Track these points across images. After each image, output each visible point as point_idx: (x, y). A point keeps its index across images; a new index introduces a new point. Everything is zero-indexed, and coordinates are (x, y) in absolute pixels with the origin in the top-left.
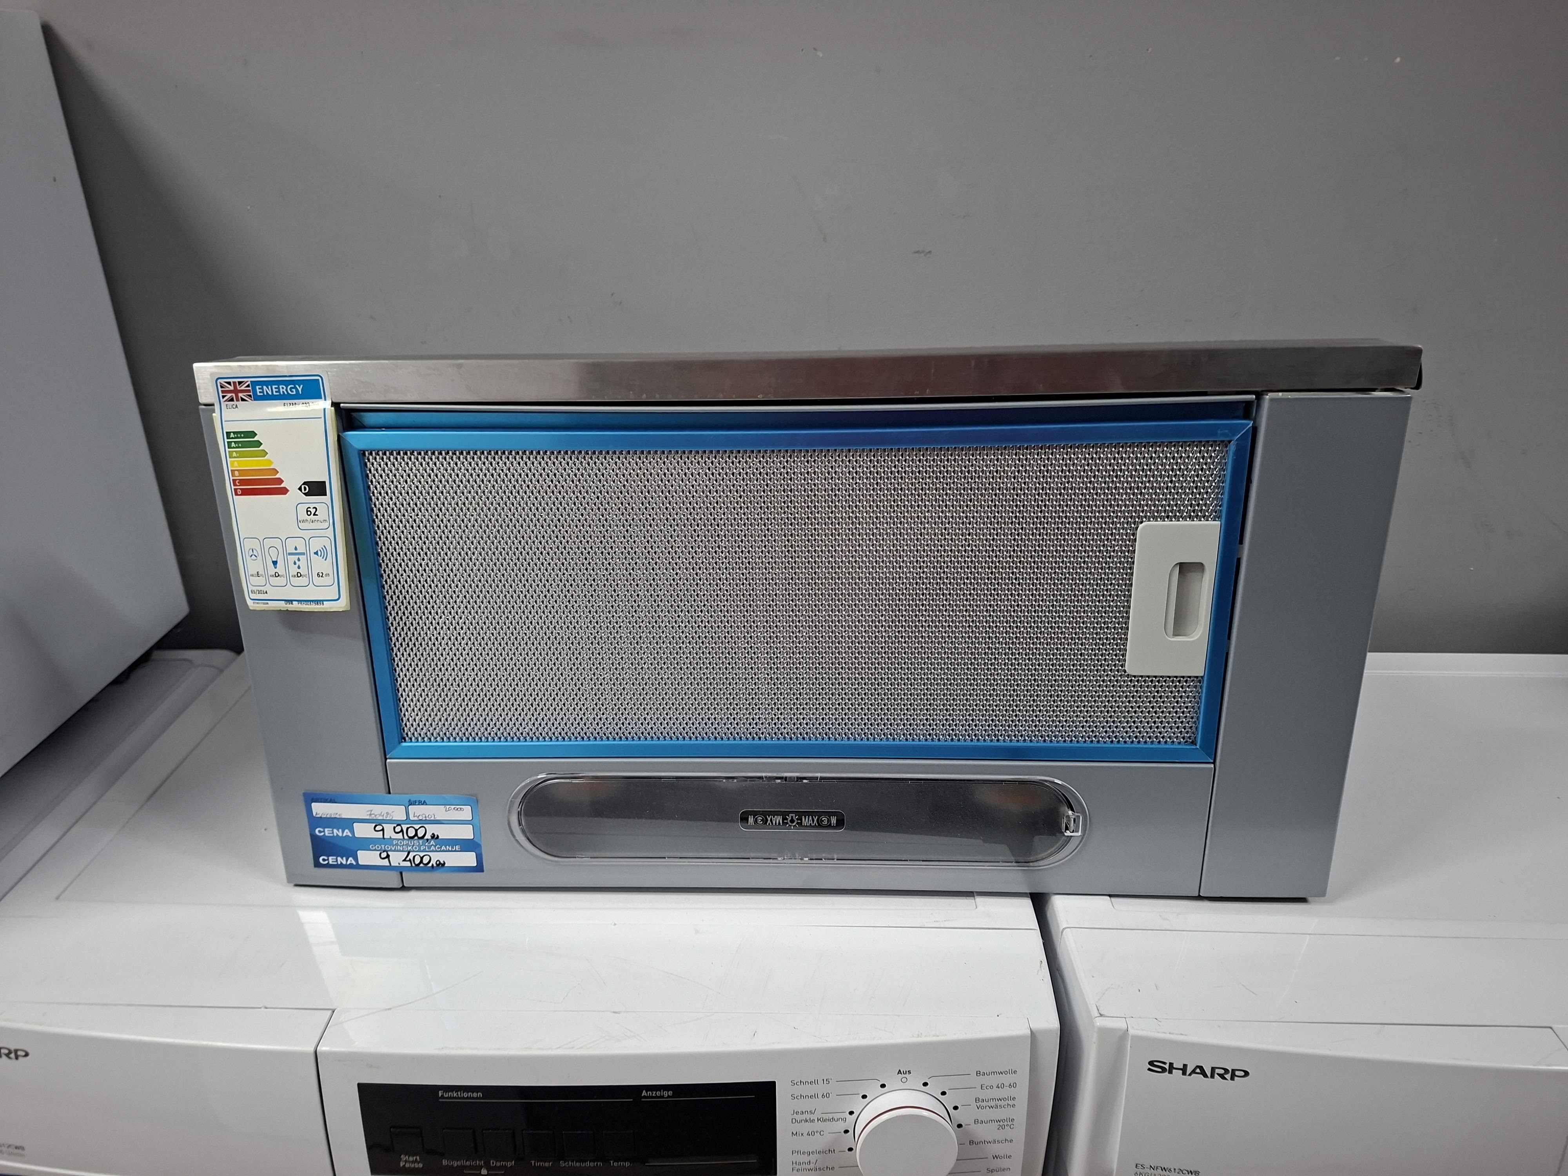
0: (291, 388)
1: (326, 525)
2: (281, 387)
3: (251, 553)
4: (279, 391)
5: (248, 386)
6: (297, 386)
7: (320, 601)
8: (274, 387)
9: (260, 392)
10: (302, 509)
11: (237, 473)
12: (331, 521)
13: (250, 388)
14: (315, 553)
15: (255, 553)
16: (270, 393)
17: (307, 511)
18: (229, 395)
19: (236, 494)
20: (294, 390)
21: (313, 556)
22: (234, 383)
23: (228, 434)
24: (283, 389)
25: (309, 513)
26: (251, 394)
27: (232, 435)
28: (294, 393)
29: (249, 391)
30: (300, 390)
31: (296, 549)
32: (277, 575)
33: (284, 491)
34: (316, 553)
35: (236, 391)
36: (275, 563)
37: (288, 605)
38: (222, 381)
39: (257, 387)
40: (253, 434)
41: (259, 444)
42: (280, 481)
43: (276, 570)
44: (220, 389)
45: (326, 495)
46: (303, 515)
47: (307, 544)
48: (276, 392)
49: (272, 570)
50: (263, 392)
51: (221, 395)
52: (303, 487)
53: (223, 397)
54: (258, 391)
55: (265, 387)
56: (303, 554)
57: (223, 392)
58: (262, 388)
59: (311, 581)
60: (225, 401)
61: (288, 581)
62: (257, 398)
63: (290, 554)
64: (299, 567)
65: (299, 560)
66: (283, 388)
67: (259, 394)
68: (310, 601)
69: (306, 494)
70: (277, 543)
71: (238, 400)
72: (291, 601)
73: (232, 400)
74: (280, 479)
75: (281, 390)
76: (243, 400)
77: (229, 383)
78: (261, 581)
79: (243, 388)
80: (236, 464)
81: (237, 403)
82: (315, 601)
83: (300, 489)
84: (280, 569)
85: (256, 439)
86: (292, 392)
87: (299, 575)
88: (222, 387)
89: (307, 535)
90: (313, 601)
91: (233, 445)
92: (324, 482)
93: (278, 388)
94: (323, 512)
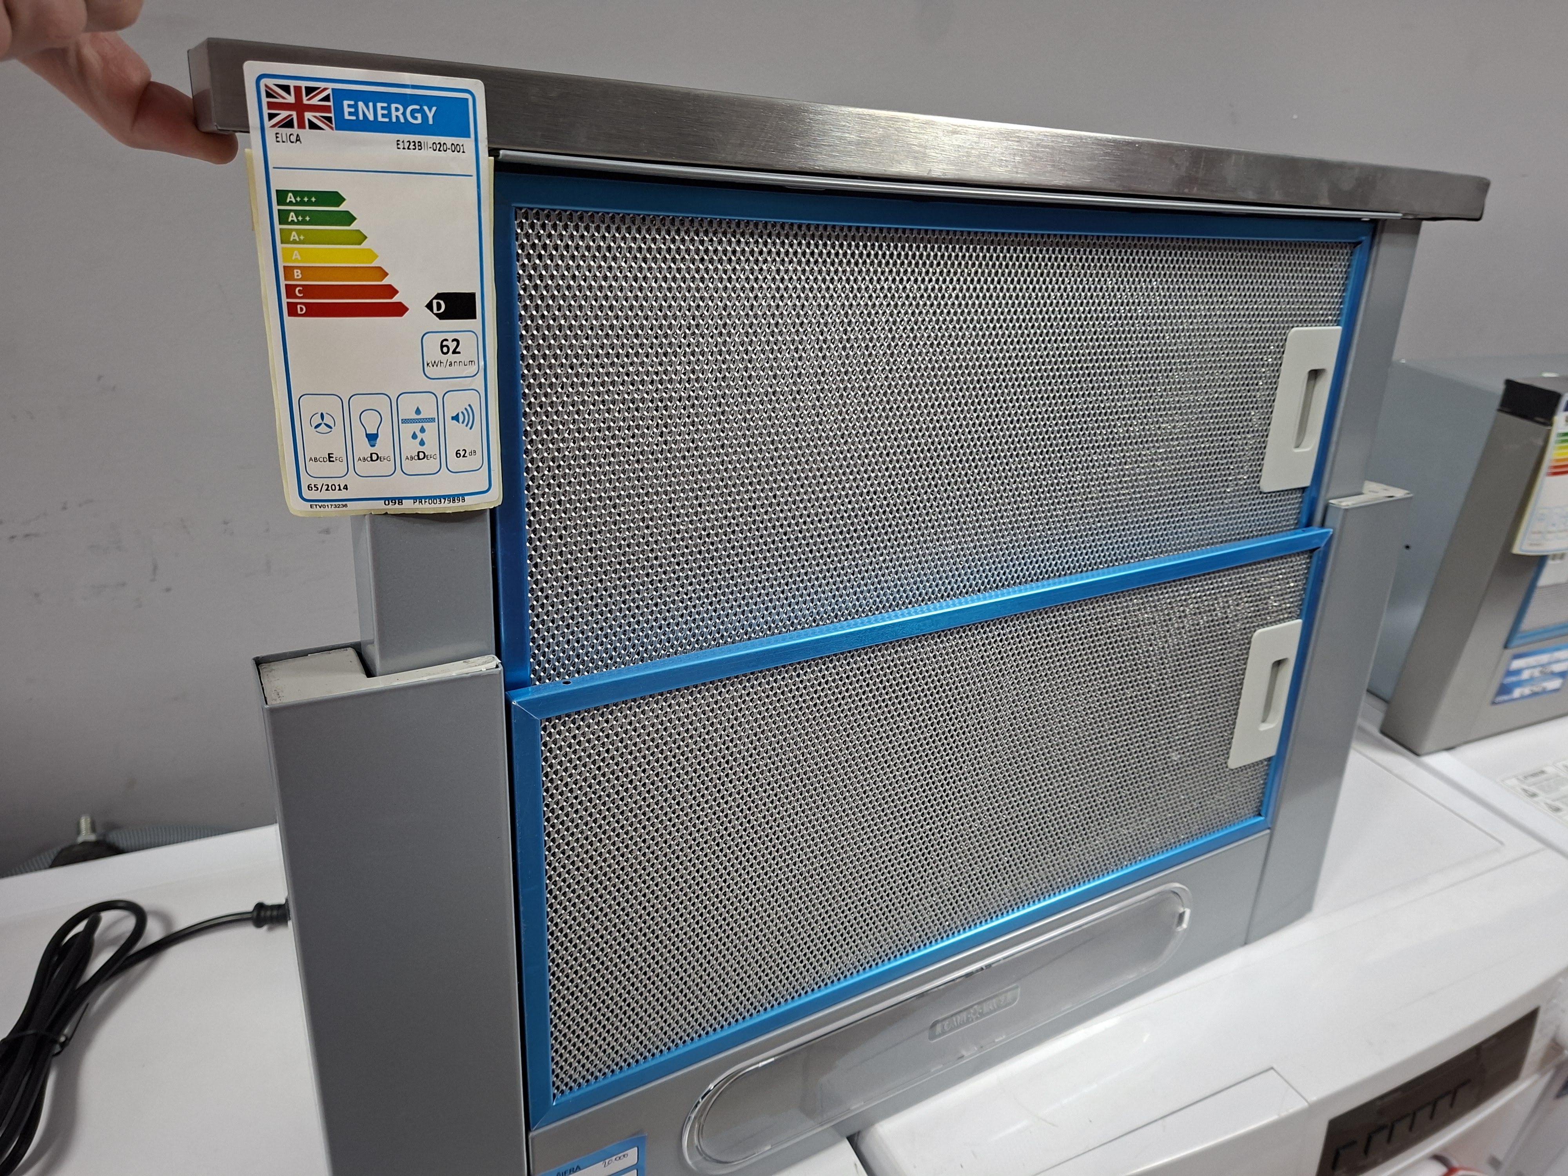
0: (413, 112)
1: (472, 371)
2: (393, 106)
3: (317, 421)
4: (389, 115)
5: (326, 99)
6: (426, 108)
7: (458, 495)
8: (379, 105)
9: (350, 114)
10: (432, 344)
11: (297, 273)
12: (481, 364)
13: (331, 104)
14: (453, 418)
15: (328, 420)
16: (371, 117)
17: (442, 347)
18: (284, 114)
19: (293, 310)
20: (419, 115)
21: (451, 423)
22: (298, 89)
23: (282, 195)
24: (397, 112)
25: (445, 350)
26: (332, 115)
27: (290, 198)
28: (419, 121)
29: (327, 109)
30: (430, 115)
31: (418, 411)
32: (374, 458)
33: (399, 310)
34: (456, 418)
35: (300, 107)
36: (372, 438)
37: (392, 507)
38: (271, 82)
39: (346, 103)
40: (335, 198)
41: (348, 218)
42: (391, 291)
43: (373, 450)
44: (265, 100)
45: (475, 318)
46: (433, 352)
47: (440, 405)
48: (383, 116)
49: (363, 448)
50: (356, 113)
51: (266, 111)
52: (435, 302)
53: (271, 116)
54: (346, 110)
55: (361, 104)
56: (432, 420)
57: (271, 105)
58: (356, 106)
59: (444, 463)
60: (274, 126)
61: (398, 466)
62: (343, 125)
63: (405, 421)
64: (422, 443)
65: (423, 430)
66: (397, 109)
67: (347, 117)
68: (440, 497)
69: (441, 316)
70: (382, 404)
71: (301, 126)
72: (400, 500)
73: (289, 124)
74: (390, 286)
75: (394, 114)
76: (313, 126)
77: (286, 89)
78: (338, 468)
79: (315, 101)
80: (296, 255)
81: (301, 132)
82: (449, 496)
83: (429, 306)
84: (383, 446)
85: (342, 208)
86: (416, 118)
87: (421, 456)
88: (269, 95)
89: (439, 387)
90: (444, 497)
91: (292, 217)
92: (474, 295)
93: (388, 108)
94: (469, 348)
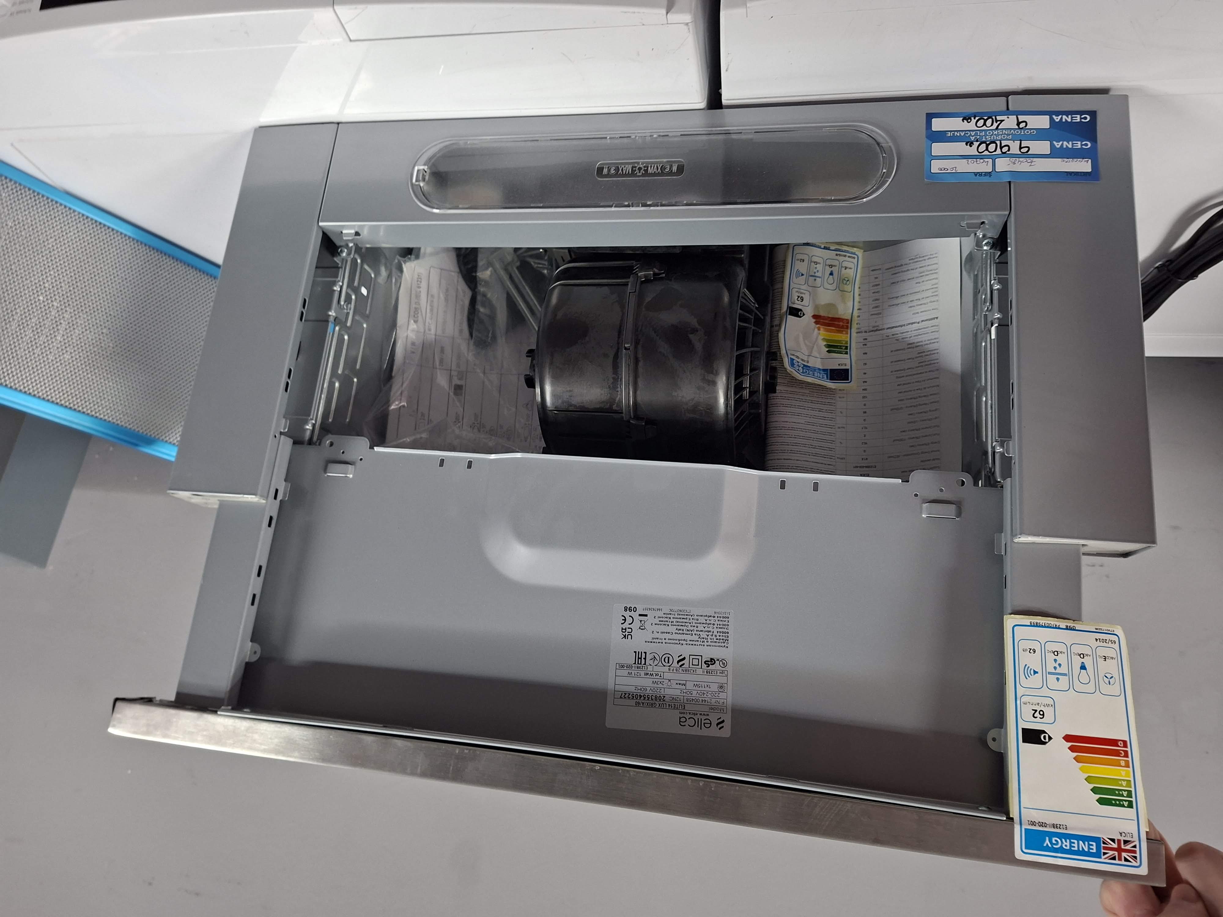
0: (1057, 844)
1: (1024, 699)
2: (1068, 848)
3: (1112, 681)
4: (1071, 842)
5: (1105, 854)
6: (1050, 845)
7: (1034, 626)
8: (1076, 849)
9: (1092, 845)
10: (1049, 717)
11: (1123, 763)
12: (1018, 702)
13: (1103, 851)
14: (1037, 673)
15: (1106, 680)
16: (1081, 842)
17: (1043, 715)
18: (1128, 847)
19: (1125, 742)
20: (1054, 842)
21: (1039, 670)
22: (1120, 859)
23: (1130, 805)
24: (1066, 844)
25: (1041, 713)
26: (1102, 845)
27: (1126, 804)
28: (1054, 839)
29: (1105, 848)
30: (1047, 841)
31: (1058, 679)
32: (1082, 655)
33: (1068, 738)
34: (1035, 672)
35: (1119, 850)
36: (1083, 667)
37: (1072, 625)
38: (1134, 864)
39: (1094, 851)
40: (1101, 801)
41: (1095, 790)
42: (1072, 749)
43: (1083, 660)
44: (1138, 855)
45: (1023, 729)
46: (1048, 712)
47: (1045, 682)
48: (1074, 843)
49: (1088, 661)
50: (1089, 845)
51: (1137, 849)
52: (1047, 740)
53: (1135, 846)
54: (1094, 847)
55: (1086, 850)
56: (1050, 673)
57: (1135, 852)
58: (1089, 848)
59: (1043, 647)
60: (1134, 842)
61: (1069, 648)
62: (1097, 840)
63: (1065, 675)
64: (1055, 660)
65: (1055, 668)
66: (1066, 846)
67: (1094, 844)
68: (1045, 627)
69: (1044, 732)
70: (1078, 686)
71: (1119, 841)
72: (1067, 628)
73: (1126, 842)
74: (1072, 751)
75: (1068, 844)
76: (1113, 840)
77: (1126, 860)
78: (1102, 652)
79: (1111, 853)
80: (1123, 773)
81: (1120, 838)
82: (1040, 626)
83: (1050, 738)
84: (1077, 662)
85: (1098, 796)
86: (1056, 840)
87: (1056, 653)
88: (1135, 857)
89: (1045, 691)
90: (1042, 626)
91: (1125, 794)
92: (1023, 742)
93: (1071, 846)
94: (1027, 713)
